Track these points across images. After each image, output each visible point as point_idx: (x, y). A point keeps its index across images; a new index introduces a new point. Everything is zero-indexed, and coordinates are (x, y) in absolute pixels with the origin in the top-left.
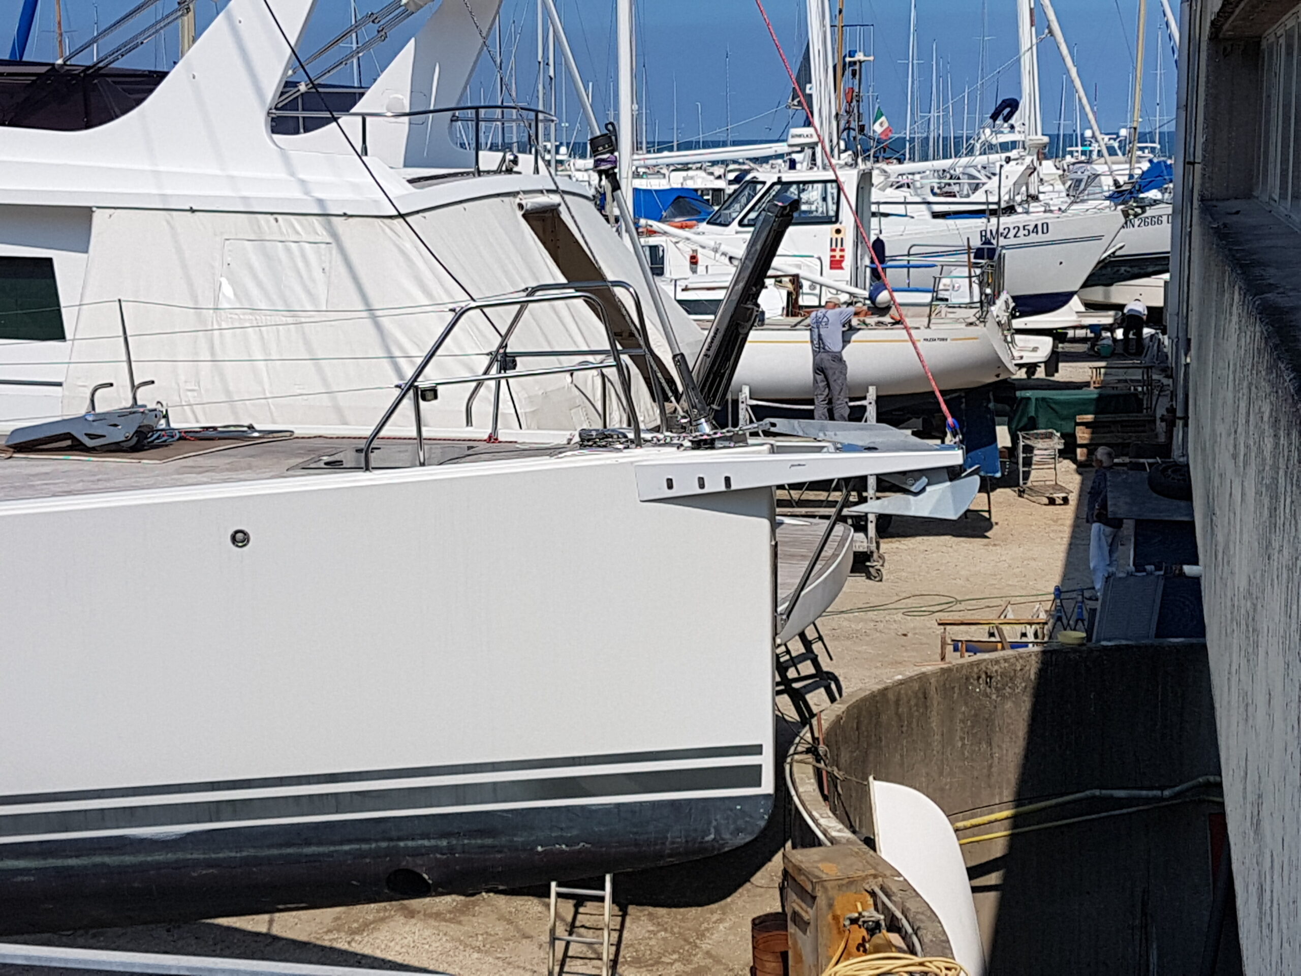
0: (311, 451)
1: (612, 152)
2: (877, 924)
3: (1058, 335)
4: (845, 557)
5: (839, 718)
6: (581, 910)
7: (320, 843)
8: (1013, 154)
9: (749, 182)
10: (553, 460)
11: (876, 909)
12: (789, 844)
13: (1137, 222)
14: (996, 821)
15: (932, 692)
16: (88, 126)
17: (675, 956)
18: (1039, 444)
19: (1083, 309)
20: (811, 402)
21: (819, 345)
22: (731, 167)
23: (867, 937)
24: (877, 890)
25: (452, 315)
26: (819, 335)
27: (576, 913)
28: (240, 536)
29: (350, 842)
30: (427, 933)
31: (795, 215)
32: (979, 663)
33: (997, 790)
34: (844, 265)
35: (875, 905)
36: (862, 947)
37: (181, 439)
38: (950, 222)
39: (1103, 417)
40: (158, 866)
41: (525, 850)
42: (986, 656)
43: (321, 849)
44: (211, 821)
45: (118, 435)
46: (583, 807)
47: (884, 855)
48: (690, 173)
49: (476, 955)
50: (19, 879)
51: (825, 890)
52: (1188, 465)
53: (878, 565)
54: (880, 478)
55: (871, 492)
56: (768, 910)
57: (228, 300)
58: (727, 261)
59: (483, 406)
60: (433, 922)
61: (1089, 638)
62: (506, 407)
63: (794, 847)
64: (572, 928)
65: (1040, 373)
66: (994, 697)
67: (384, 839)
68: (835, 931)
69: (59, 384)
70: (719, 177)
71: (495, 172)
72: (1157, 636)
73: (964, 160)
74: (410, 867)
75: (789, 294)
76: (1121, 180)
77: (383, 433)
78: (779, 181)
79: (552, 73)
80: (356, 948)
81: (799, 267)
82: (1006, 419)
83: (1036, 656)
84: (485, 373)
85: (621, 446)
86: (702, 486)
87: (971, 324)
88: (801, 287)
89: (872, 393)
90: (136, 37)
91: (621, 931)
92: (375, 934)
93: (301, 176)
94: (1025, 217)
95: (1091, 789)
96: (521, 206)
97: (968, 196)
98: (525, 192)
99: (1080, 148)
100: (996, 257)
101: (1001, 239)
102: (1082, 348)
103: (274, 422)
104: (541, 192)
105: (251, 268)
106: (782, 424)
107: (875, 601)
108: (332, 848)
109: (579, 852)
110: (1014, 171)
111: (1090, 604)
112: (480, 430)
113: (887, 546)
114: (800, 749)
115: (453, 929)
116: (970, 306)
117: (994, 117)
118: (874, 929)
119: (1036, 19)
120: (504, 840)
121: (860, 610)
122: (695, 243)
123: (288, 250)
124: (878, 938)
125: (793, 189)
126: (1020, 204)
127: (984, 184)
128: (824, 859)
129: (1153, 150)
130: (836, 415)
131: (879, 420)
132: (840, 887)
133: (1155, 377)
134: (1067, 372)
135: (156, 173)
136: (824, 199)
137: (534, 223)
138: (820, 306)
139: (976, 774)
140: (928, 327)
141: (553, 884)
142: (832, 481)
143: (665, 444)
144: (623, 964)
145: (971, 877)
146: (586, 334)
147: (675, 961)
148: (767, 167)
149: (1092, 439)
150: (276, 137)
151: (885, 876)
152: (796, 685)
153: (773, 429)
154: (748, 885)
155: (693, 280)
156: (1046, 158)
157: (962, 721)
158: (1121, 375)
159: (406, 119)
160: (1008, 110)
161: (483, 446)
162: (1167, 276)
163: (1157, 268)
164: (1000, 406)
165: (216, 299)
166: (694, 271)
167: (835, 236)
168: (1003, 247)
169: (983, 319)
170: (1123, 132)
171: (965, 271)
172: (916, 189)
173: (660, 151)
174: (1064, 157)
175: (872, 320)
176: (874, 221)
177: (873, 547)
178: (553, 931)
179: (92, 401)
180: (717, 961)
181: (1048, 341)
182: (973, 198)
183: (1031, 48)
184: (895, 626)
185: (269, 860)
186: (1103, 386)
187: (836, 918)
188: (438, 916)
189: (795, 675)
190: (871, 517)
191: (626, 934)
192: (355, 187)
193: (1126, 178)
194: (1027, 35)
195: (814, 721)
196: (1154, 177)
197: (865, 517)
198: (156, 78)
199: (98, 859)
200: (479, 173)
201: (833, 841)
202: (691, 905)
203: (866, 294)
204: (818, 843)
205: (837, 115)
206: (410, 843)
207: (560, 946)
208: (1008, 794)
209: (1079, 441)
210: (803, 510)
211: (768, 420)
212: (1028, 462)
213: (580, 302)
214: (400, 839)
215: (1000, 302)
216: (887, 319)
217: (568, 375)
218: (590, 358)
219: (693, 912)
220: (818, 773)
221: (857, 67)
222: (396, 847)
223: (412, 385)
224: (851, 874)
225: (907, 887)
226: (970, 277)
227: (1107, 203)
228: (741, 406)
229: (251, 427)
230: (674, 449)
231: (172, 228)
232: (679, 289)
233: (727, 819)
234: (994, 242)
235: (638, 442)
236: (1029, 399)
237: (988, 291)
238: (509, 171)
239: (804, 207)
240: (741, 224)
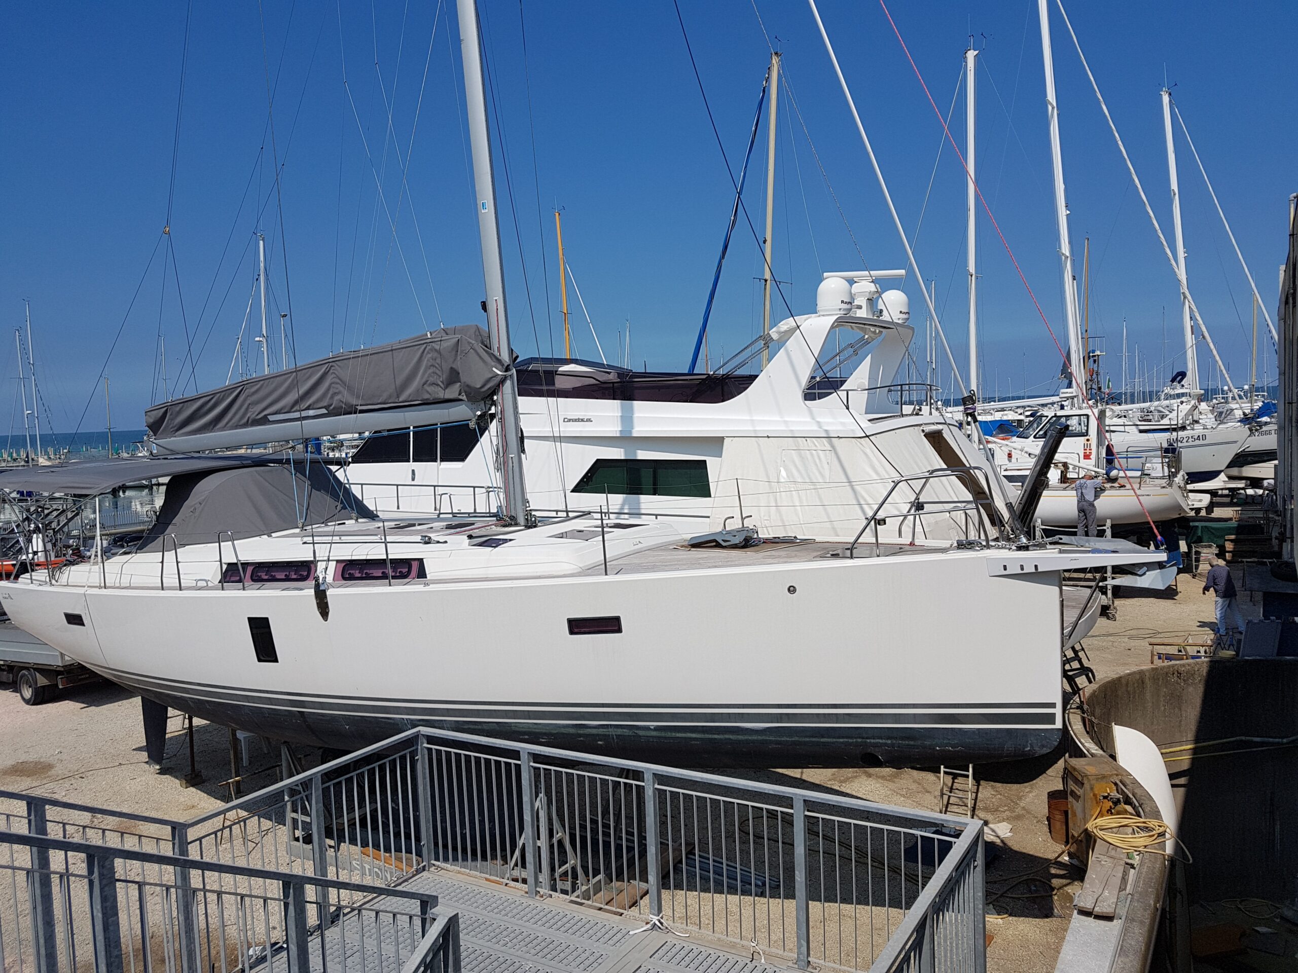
0: (824, 549)
1: (973, 404)
2: (1119, 800)
3: (1213, 493)
4: (1095, 608)
5: (1094, 691)
6: (956, 781)
7: (829, 737)
8: (1184, 399)
9: (1039, 416)
10: (944, 555)
11: (1118, 792)
12: (1067, 755)
13: (1257, 434)
14: (1184, 750)
15: (1147, 680)
16: (723, 401)
17: (1006, 808)
18: (1205, 550)
19: (1227, 479)
20: (1076, 527)
21: (1082, 498)
22: (1027, 409)
23: (1113, 807)
24: (1118, 782)
25: (893, 484)
26: (1082, 493)
27: (953, 782)
28: (792, 588)
29: (843, 737)
30: (878, 785)
31: (1068, 432)
32: (1173, 666)
33: (1184, 734)
34: (1091, 457)
35: (1117, 790)
36: (1110, 812)
37: (764, 542)
38: (1150, 435)
39: (1241, 537)
40: (753, 742)
41: (930, 749)
42: (1178, 662)
43: (829, 740)
44: (778, 722)
45: (736, 540)
46: (960, 729)
47: (1121, 764)
48: (1006, 412)
49: (903, 799)
50: (693, 742)
51: (1089, 780)
52: (1294, 563)
53: (1113, 612)
54: (1114, 567)
55: (1109, 574)
56: (1056, 788)
57: (784, 478)
58: (1027, 455)
59: (907, 529)
60: (880, 780)
61: (1237, 654)
62: (919, 528)
63: (1070, 757)
64: (951, 789)
65: (1203, 513)
66: (1182, 684)
67: (860, 738)
68: (1095, 802)
69: (709, 517)
70: (1021, 414)
71: (910, 415)
72: (1278, 655)
73: (1156, 403)
74: (873, 752)
75: (1062, 472)
76: (1247, 411)
77: (859, 541)
78: (1055, 416)
79: (934, 367)
80: (843, 789)
81: (1067, 458)
82: (1184, 537)
83: (1207, 663)
84: (908, 512)
85: (978, 548)
86: (1022, 569)
87: (1164, 487)
88: (1068, 469)
89: (1109, 523)
90: (746, 360)
91: (977, 793)
92: (852, 784)
93: (818, 420)
94: (1192, 432)
95: (1240, 736)
96: (923, 431)
97: (1159, 421)
98: (925, 424)
99: (1221, 396)
100: (1177, 453)
101: (1179, 443)
102: (1228, 500)
103: (804, 535)
104: (933, 424)
105: (794, 462)
106: (1065, 539)
107: (1111, 631)
108: (834, 740)
109: (958, 751)
110: (1185, 408)
111: (1238, 636)
112: (906, 540)
113: (1118, 602)
114: (1073, 706)
115: (891, 785)
116: (1163, 478)
117: (1173, 380)
118: (1117, 802)
119: (1194, 330)
120: (919, 743)
121: (1104, 635)
122: (1011, 447)
123: (812, 455)
124: (1119, 807)
125: (1063, 420)
126: (1189, 425)
127: (1167, 415)
128: (1088, 764)
129: (1263, 396)
130: (1090, 534)
131: (1113, 537)
132: (1097, 779)
133: (1270, 516)
134: (1218, 513)
135: (752, 420)
136: (1080, 424)
137: (930, 439)
138: (1078, 478)
139: (1172, 725)
140: (1140, 489)
141: (942, 767)
142: (1087, 568)
143: (1002, 548)
144: (979, 809)
145: (1171, 779)
146: (956, 491)
147: (1006, 810)
148: (1046, 408)
149: (1234, 548)
150: (807, 402)
151: (1122, 775)
152: (1070, 673)
153: (1060, 541)
154: (1044, 775)
155: (1010, 466)
156: (1202, 401)
157: (1164, 696)
158: (1250, 514)
159: (866, 392)
160: (1180, 377)
161: (908, 548)
162: (1276, 462)
163: (1269, 458)
164: (1181, 530)
165: (778, 479)
166: (1010, 461)
167: (1086, 442)
168: (1180, 447)
169: (1170, 485)
170: (1246, 387)
171: (1160, 460)
172: (1130, 418)
173: (989, 402)
174: (1212, 400)
175: (1108, 485)
176: (1107, 435)
177: (1111, 603)
178: (942, 790)
179: (725, 525)
180: (1029, 812)
181: (1208, 496)
182: (1162, 422)
183: (1192, 346)
184: (1123, 644)
185: (805, 743)
186: (1240, 520)
187: (1095, 795)
188: (883, 777)
189: (1070, 668)
190: (1109, 587)
191: (979, 795)
192: (843, 424)
193: (1249, 411)
194: (1190, 339)
195: (1081, 692)
196: (1266, 410)
197: (1106, 586)
198: (752, 378)
199: (727, 736)
200: (903, 415)
201: (1093, 755)
202: (1014, 783)
203: (1104, 472)
204: (1084, 756)
205: (1086, 382)
206: (872, 741)
207: (946, 798)
208: (1191, 736)
209: (1227, 549)
210: (1072, 583)
211: (1058, 536)
212: (1197, 560)
213: (954, 477)
214: (867, 738)
215: (1180, 476)
216: (1116, 485)
217: (948, 513)
218: (959, 505)
219: (1015, 786)
220: (1083, 720)
221: (1096, 358)
222: (866, 742)
223: (873, 518)
224: (1104, 773)
225: (1135, 782)
226: (1162, 463)
227: (1239, 424)
228: (1037, 529)
229: (795, 537)
230: (1007, 550)
231: (759, 445)
232: (1002, 470)
233: (1037, 740)
234: (1175, 445)
235: (988, 547)
236: (1197, 527)
237: (1173, 470)
238: (917, 414)
239: (1070, 428)
240: (1035, 437)
